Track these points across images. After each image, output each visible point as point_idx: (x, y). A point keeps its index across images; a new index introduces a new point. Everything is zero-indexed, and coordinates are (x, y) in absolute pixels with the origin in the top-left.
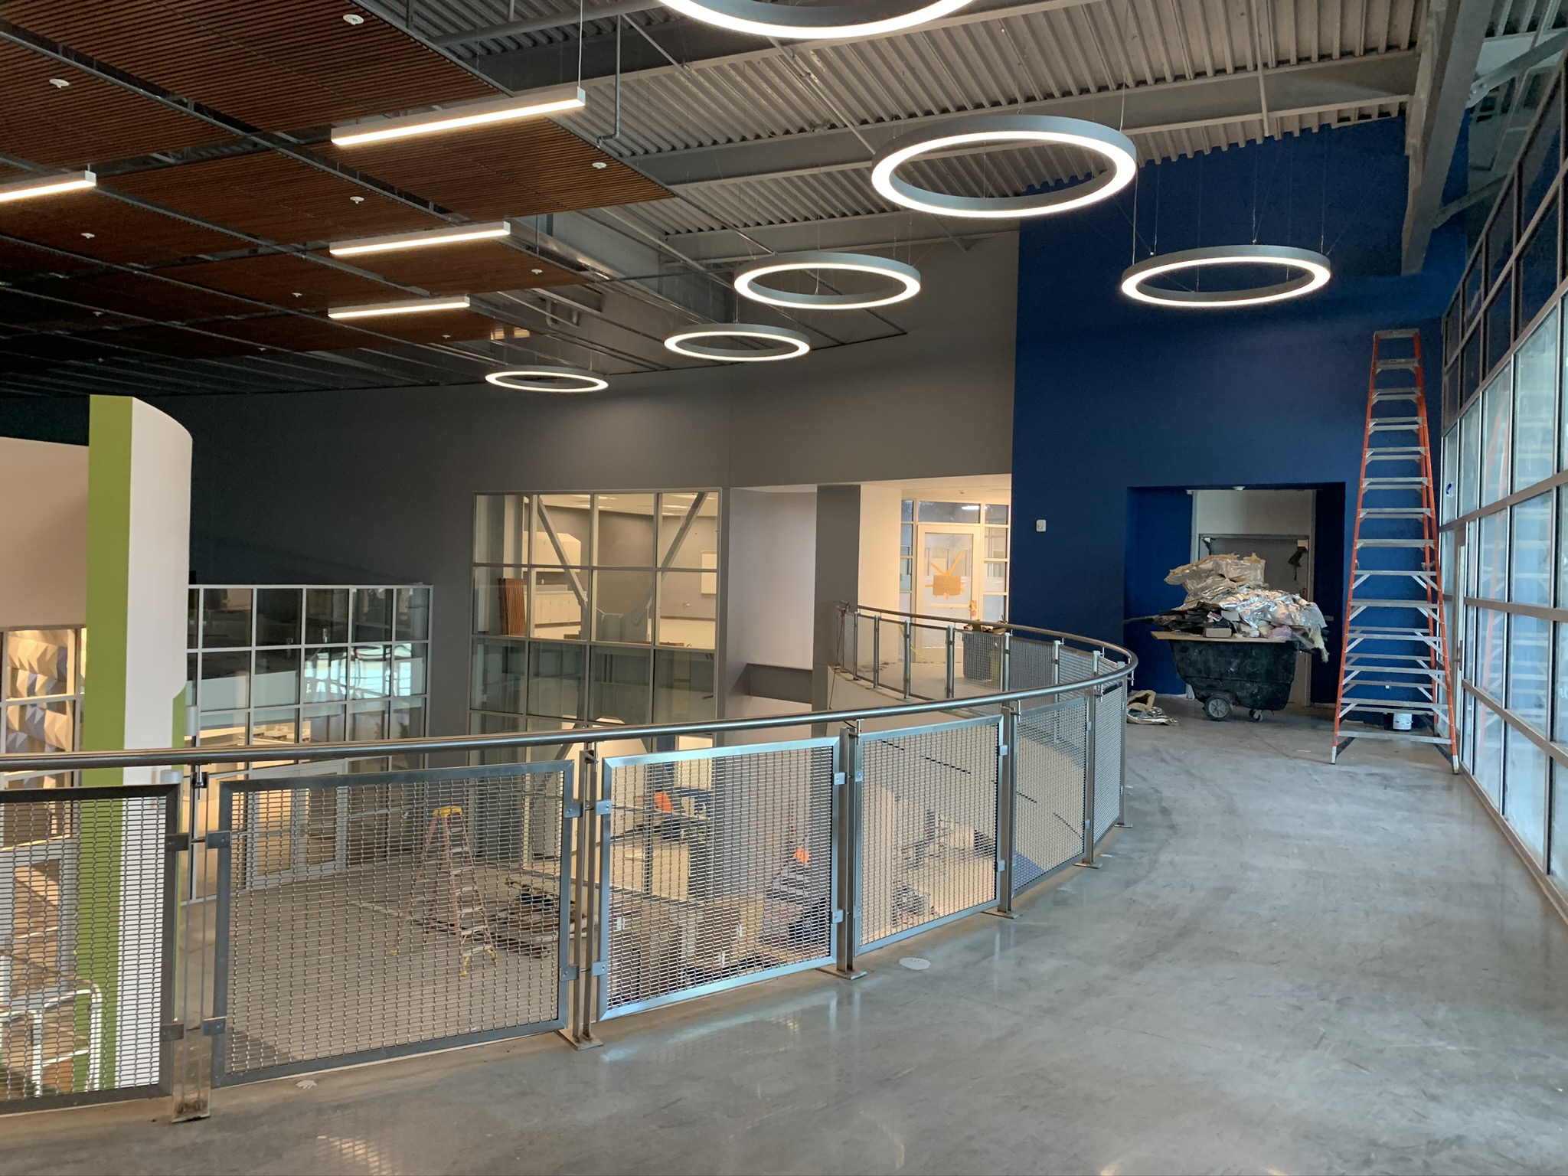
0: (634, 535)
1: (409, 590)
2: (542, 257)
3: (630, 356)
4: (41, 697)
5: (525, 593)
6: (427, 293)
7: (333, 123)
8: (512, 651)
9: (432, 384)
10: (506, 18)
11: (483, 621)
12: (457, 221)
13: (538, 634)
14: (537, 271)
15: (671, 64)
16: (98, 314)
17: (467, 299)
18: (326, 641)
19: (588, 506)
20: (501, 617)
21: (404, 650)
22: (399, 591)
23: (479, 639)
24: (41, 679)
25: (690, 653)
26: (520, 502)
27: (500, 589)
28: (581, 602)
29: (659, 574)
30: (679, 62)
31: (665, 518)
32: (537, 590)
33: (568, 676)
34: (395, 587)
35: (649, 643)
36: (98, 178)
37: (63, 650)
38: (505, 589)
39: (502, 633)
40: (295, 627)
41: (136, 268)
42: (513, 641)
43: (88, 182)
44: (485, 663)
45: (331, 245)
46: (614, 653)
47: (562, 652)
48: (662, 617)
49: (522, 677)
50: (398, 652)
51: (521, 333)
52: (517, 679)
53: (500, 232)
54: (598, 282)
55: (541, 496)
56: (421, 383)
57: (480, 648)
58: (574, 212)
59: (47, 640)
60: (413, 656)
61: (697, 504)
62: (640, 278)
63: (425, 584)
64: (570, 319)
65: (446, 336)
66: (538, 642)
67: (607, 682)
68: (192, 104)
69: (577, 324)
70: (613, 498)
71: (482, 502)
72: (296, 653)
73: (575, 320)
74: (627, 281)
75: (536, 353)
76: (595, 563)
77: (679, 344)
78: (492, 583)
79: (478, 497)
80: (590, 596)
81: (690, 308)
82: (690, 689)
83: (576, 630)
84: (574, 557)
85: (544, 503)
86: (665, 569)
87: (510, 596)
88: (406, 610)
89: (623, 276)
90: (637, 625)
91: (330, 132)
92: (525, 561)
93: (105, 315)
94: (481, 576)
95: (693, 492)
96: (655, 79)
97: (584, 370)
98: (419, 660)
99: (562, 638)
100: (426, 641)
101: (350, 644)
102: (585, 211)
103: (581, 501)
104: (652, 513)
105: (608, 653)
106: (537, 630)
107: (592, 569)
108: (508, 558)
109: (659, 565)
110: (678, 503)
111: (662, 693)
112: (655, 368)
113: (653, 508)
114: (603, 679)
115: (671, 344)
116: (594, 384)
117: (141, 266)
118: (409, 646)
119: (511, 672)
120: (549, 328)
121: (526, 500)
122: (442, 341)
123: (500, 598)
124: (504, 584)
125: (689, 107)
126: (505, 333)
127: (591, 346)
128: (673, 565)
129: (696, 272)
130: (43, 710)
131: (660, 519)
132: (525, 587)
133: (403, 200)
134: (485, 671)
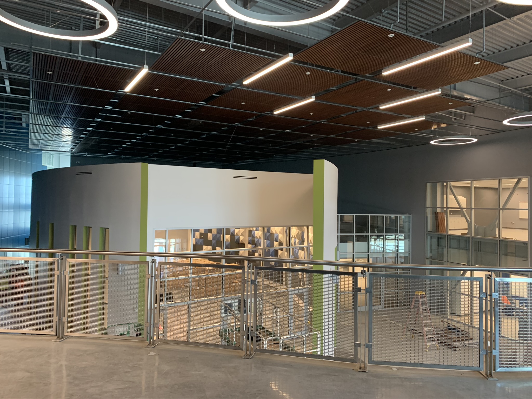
0: (489, 196)
1: (403, 216)
2: (452, 98)
3: (487, 128)
4: (298, 246)
5: (445, 217)
6: (410, 116)
7: (383, 68)
8: (440, 239)
9: (410, 146)
10: (441, 20)
11: (430, 228)
12: (422, 91)
13: (451, 232)
14: (451, 103)
15: (505, 19)
16: (312, 136)
17: (424, 116)
18: (376, 232)
19: (470, 185)
20: (436, 226)
21: (402, 236)
22: (400, 216)
23: (428, 234)
24: (297, 241)
25: (515, 242)
26: (443, 185)
27: (436, 216)
28: (467, 221)
29: (501, 211)
30: (509, 17)
31: (503, 188)
32: (450, 216)
33: (462, 249)
34: (399, 215)
35: (498, 237)
36: (315, 97)
37: (303, 233)
38: (438, 216)
39: (437, 232)
40: (366, 228)
41: (323, 121)
42: (440, 235)
43: (312, 99)
44: (431, 242)
45: (380, 105)
46: (482, 241)
47: (459, 239)
48: (503, 228)
49: (444, 248)
50: (400, 237)
51: (443, 125)
52: (443, 249)
53: (438, 92)
54: (475, 104)
55: (451, 183)
56: (407, 146)
57: (429, 237)
58: (466, 81)
59: (299, 230)
60: (405, 239)
61: (518, 183)
62: (492, 99)
63: (409, 214)
64: (461, 118)
65: (416, 130)
66: (450, 235)
67: (479, 252)
68: (340, 71)
69: (464, 119)
70: (479, 182)
71: (429, 186)
72: (367, 236)
73: (463, 118)
74: (487, 102)
75: (449, 132)
76: (473, 207)
77: (509, 122)
78: (433, 214)
79: (427, 184)
80: (471, 219)
81: (514, 108)
82: (516, 256)
83: (466, 232)
84: (464, 205)
85: (452, 185)
86: (503, 209)
87: (439, 218)
88: (402, 223)
89: (485, 100)
90: (492, 230)
91: (382, 71)
92: (445, 206)
93: (313, 135)
94: (429, 211)
95: (516, 178)
96: (499, 26)
97: (468, 135)
98: (407, 240)
99: (460, 234)
100: (409, 234)
101: (384, 234)
102: (471, 80)
103: (467, 184)
104: (497, 187)
105: (479, 240)
106: (450, 231)
107: (472, 209)
108: (439, 205)
109: (501, 207)
110: (509, 183)
111: (503, 257)
112: (497, 132)
113: (498, 185)
114: (477, 250)
115: (505, 122)
116: (473, 140)
117: (324, 121)
118: (404, 235)
119: (440, 246)
120: (453, 122)
121: (445, 184)
122: (415, 132)
123: (436, 219)
124: (437, 214)
125: (513, 33)
126: (437, 126)
127: (471, 126)
128: (508, 207)
129: (517, 94)
130: (298, 249)
131: (501, 189)
132: (445, 215)
133: (404, 88)
134: (431, 245)
